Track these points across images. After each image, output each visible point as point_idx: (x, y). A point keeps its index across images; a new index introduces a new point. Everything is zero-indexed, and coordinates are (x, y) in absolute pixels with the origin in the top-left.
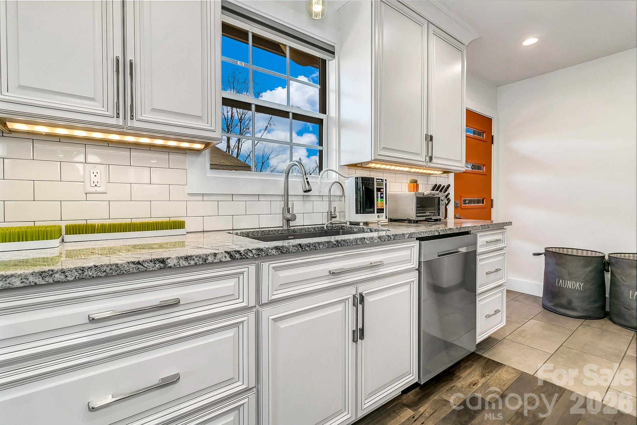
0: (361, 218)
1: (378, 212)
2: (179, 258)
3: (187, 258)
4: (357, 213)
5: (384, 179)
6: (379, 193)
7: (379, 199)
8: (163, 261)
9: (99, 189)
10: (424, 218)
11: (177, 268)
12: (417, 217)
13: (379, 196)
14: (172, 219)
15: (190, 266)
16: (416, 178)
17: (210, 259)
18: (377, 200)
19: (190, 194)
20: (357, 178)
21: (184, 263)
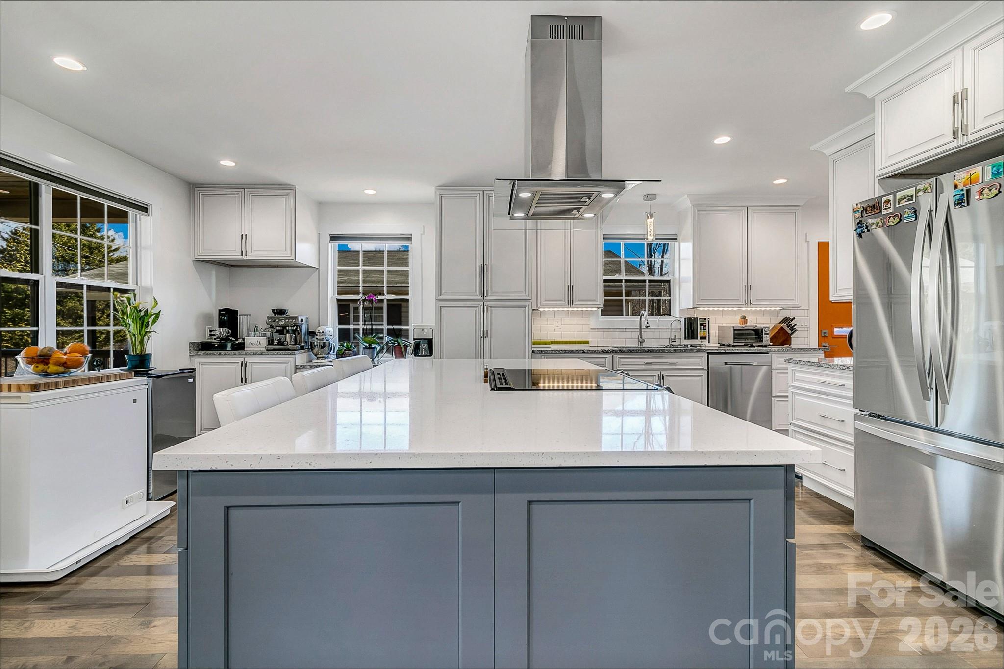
0: (689, 342)
1: (700, 339)
2: (587, 350)
3: (589, 351)
4: (685, 339)
5: (707, 317)
6: (702, 327)
7: (702, 330)
8: (583, 351)
9: (559, 328)
10: (743, 344)
11: (587, 353)
12: (734, 342)
13: (702, 328)
14: (584, 340)
15: (590, 353)
16: (745, 315)
17: (596, 352)
18: (700, 331)
19: (591, 329)
20: (685, 318)
21: (589, 352)
